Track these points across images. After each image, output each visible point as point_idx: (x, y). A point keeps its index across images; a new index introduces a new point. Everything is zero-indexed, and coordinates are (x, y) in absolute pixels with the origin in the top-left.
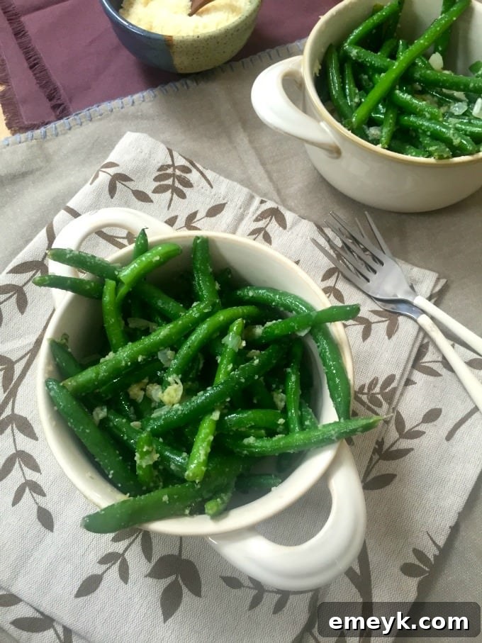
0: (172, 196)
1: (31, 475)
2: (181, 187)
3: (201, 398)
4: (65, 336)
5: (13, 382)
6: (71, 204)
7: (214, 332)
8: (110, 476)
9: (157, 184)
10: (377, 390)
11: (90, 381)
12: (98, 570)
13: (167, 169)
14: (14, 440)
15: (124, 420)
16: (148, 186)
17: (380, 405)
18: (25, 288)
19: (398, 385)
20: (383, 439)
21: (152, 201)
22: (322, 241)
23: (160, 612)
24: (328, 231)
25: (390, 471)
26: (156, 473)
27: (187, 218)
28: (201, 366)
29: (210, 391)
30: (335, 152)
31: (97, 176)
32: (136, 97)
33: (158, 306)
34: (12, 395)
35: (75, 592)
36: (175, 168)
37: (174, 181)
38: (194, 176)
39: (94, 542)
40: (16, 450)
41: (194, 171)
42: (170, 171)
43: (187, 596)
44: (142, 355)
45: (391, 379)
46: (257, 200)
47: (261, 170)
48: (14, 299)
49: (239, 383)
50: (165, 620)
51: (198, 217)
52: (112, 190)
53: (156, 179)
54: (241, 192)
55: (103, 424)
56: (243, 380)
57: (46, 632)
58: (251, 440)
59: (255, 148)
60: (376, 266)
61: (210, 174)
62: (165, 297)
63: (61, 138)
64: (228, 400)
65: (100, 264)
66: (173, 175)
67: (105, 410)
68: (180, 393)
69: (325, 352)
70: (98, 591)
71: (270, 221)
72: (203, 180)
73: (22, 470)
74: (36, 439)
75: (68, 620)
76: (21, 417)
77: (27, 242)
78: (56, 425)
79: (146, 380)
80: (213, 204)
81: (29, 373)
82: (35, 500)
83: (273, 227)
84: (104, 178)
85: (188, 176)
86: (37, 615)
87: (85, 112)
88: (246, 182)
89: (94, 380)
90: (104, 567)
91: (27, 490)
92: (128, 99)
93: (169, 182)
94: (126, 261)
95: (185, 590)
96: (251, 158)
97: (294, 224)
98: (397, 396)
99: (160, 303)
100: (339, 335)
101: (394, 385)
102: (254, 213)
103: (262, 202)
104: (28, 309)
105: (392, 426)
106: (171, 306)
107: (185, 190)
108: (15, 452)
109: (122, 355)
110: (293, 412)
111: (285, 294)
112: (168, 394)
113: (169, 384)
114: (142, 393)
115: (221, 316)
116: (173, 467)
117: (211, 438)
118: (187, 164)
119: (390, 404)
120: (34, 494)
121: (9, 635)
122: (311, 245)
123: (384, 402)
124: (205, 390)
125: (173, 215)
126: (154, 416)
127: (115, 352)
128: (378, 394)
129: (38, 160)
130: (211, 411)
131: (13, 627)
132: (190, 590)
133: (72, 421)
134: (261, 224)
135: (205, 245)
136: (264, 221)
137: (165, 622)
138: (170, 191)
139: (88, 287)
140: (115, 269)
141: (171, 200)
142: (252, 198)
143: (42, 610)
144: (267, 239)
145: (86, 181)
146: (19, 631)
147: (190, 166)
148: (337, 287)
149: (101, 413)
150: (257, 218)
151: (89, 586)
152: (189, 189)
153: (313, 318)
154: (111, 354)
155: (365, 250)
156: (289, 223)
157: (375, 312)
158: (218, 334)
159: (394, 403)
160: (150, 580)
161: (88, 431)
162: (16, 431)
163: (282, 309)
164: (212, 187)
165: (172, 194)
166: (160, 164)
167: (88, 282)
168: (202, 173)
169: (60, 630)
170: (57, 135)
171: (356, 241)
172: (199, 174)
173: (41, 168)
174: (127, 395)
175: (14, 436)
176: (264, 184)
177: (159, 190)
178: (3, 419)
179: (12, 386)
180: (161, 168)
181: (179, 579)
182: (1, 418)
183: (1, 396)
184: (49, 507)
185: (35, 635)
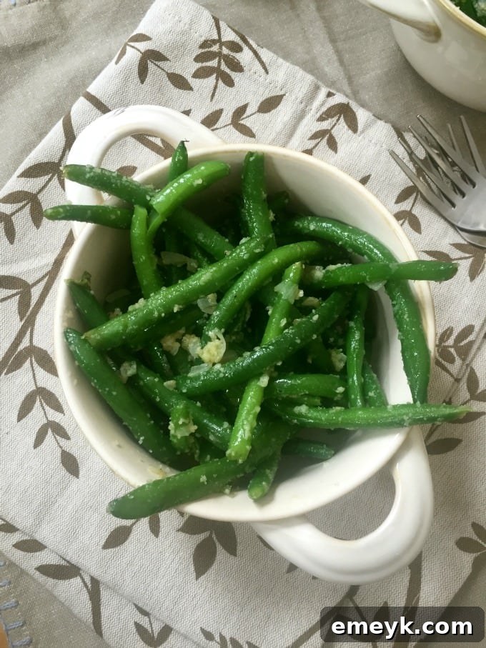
0: (217, 83)
1: (53, 415)
2: (228, 71)
3: (247, 359)
4: (86, 275)
5: (31, 308)
6: (93, 89)
7: (266, 278)
8: (140, 442)
9: (199, 65)
10: (451, 342)
11: (117, 334)
13: (211, 46)
14: (34, 375)
15: (156, 380)
16: (187, 68)
17: (452, 361)
18: (40, 197)
19: (477, 337)
20: (450, 399)
21: (191, 89)
22: (400, 151)
23: (192, 568)
24: (409, 137)
25: (456, 435)
26: (192, 440)
27: (234, 113)
28: (248, 317)
29: (258, 352)
30: (432, 33)
31: (123, 53)
33: (198, 240)
34: (29, 323)
35: (103, 542)
36: (222, 44)
37: (219, 62)
38: (245, 57)
40: (36, 387)
41: (246, 49)
42: (215, 48)
43: (221, 553)
44: (179, 304)
45: (468, 330)
46: (323, 92)
47: (329, 49)
48: (27, 209)
49: (295, 344)
50: (198, 576)
51: (249, 111)
52: (143, 72)
53: (197, 59)
54: (304, 81)
55: (133, 381)
56: (298, 341)
57: (72, 580)
58: (303, 409)
59: (323, 18)
60: (464, 186)
61: (266, 55)
62: (208, 228)
64: (279, 364)
65: (128, 186)
66: (219, 54)
67: (135, 366)
68: (223, 350)
69: (403, 314)
70: (127, 543)
71: (338, 120)
72: (257, 62)
73: (43, 409)
74: (57, 375)
75: (95, 572)
76: (40, 350)
77: (42, 135)
78: (78, 384)
79: (182, 331)
80: (267, 95)
81: (47, 299)
82: (58, 444)
83: (341, 130)
84: (132, 56)
85: (238, 56)
86: (63, 563)
88: (310, 66)
89: (122, 334)
91: (50, 432)
93: (214, 63)
94: (160, 182)
95: (219, 548)
96: (317, 31)
97: (367, 126)
98: (475, 347)
99: (200, 237)
100: (421, 292)
101: (471, 338)
102: (318, 110)
103: (330, 95)
104: (45, 221)
105: (463, 385)
106: (213, 240)
107: (233, 75)
108: (34, 388)
109: (156, 302)
110: (355, 379)
111: (356, 231)
112: (209, 351)
113: (209, 339)
115: (276, 258)
116: (212, 438)
117: (258, 409)
118: (237, 40)
119: (464, 360)
120: (56, 436)
121: (34, 580)
122: (385, 156)
123: (457, 357)
124: (252, 350)
125: (217, 108)
126: (191, 375)
127: (147, 298)
128: (451, 347)
129: (52, 26)
130: (258, 376)
131: (38, 573)
132: (224, 548)
133: (95, 381)
134: (325, 125)
135: (259, 164)
136: (330, 120)
137: (197, 579)
138: (215, 75)
139: (113, 217)
140: (146, 192)
141: (216, 87)
142: (317, 88)
143: (68, 558)
144: (333, 144)
145: (111, 59)
146: (44, 578)
147: (241, 43)
148: (413, 212)
149: (130, 369)
150: (321, 116)
151: (117, 537)
152: (238, 74)
153: (393, 271)
154: (142, 301)
155: (453, 164)
156: (360, 127)
157: (458, 246)
158: (271, 280)
159: (469, 359)
160: (182, 535)
161: (114, 393)
162: (35, 365)
163: (350, 250)
164: (267, 73)
165: (217, 80)
166: (203, 39)
167: (113, 210)
168: (255, 53)
169: (88, 580)
171: (443, 154)
172: (251, 54)
173: (55, 37)
174: (160, 346)
175: (33, 370)
176: (332, 69)
177: (200, 74)
178: (21, 351)
179: (28, 313)
180: (205, 44)
181: (214, 536)
182: (19, 350)
183: (17, 324)
184: (74, 451)
185: (61, 582)
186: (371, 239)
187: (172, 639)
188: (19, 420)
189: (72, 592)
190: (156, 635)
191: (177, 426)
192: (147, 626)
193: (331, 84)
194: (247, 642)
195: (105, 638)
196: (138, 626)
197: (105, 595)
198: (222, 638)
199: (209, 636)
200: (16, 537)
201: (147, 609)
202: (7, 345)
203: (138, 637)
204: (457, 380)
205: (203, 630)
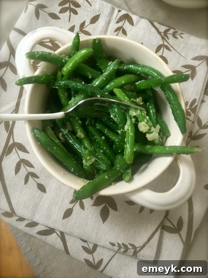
0: (70, 14)
1: (30, 170)
2: (74, 8)
5: (10, 127)
6: (17, 26)
8: (72, 171)
9: (61, 7)
10: (188, 107)
12: (70, 206)
14: (18, 154)
16: (56, 9)
17: (190, 115)
18: (3, 78)
19: (198, 103)
20: (192, 131)
21: (59, 18)
23: (101, 219)
24: (156, 24)
25: (197, 145)
26: (93, 166)
27: (80, 26)
31: (27, 8)
34: (11, 133)
35: (62, 217)
37: (70, 5)
39: (66, 195)
40: (20, 159)
43: (111, 211)
45: (194, 101)
46: (116, 10)
50: (104, 222)
51: (86, 24)
52: (37, 15)
53: (60, 5)
54: (108, 7)
57: (52, 235)
66: (69, 1)
70: (72, 215)
71: (125, 22)
73: (25, 168)
74: (28, 153)
75: (62, 229)
76: (18, 143)
80: (93, 15)
82: (35, 181)
83: (127, 26)
84: (31, 8)
86: (47, 228)
90: (73, 205)
91: (30, 176)
93: (67, 5)
95: (110, 209)
97: (137, 23)
98: (198, 107)
100: (177, 88)
101: (196, 104)
102: (116, 18)
103: (119, 11)
104: (8, 88)
105: (196, 124)
107: (77, 9)
111: (143, 66)
119: (194, 114)
120: (33, 178)
121: (37, 238)
123: (192, 113)
125: (72, 25)
128: (189, 109)
131: (37, 235)
132: (112, 209)
133: (49, 148)
134: (120, 24)
136: (121, 22)
138: (69, 11)
139: (42, 79)
140: (62, 58)
141: (70, 16)
142: (113, 9)
143: (49, 226)
144: (124, 33)
145: (22, 12)
146: (41, 236)
148: (163, 55)
150: (117, 21)
151: (68, 213)
152: (79, 8)
153: (163, 82)
156: (135, 23)
157: (184, 66)
159: (196, 113)
160: (94, 207)
162: (17, 150)
164: (91, 6)
165: (70, 13)
167: (41, 76)
169: (59, 233)
175: (17, 152)
177: (62, 11)
178: (10, 145)
179: (10, 129)
181: (107, 205)
182: (9, 145)
183: (5, 134)
184: (42, 183)
185: (48, 237)
186: (151, 68)
187: (98, 249)
188: (16, 174)
189: (54, 239)
190: (91, 249)
191: (87, 161)
192: (87, 246)
193: (119, 6)
194: (129, 244)
195: (71, 254)
196: (83, 247)
197: (67, 238)
198: (119, 244)
199: (113, 245)
200: (25, 222)
201: (86, 239)
202: (3, 144)
203: (84, 252)
204: (193, 122)
205: (110, 243)
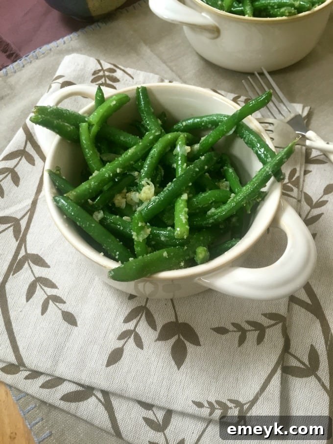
1: (51, 291)
2: (111, 83)
4: (58, 169)
5: (22, 233)
7: (166, 147)
9: (94, 84)
11: (85, 191)
12: (119, 344)
13: (98, 73)
14: (32, 271)
15: (118, 217)
17: (292, 190)
18: (15, 169)
19: (300, 173)
23: (173, 363)
28: (163, 173)
29: (176, 181)
30: (215, 32)
31: (50, 87)
32: (65, 38)
33: (122, 140)
34: (22, 241)
35: (105, 363)
36: (104, 71)
37: (105, 80)
38: (119, 74)
39: (111, 326)
40: (35, 278)
41: (118, 70)
42: (101, 73)
43: (190, 348)
44: (120, 168)
45: (294, 172)
46: (167, 81)
48: (9, 177)
49: (195, 172)
50: (179, 367)
53: (93, 81)
54: (154, 78)
56: (197, 170)
57: (89, 400)
58: (213, 210)
62: (125, 133)
63: (18, 74)
64: (190, 184)
66: (104, 76)
67: (102, 212)
68: (153, 190)
69: (252, 138)
70: (122, 359)
72: (126, 75)
73: (43, 290)
74: (49, 267)
75: (105, 386)
76: (33, 255)
79: (125, 191)
81: (32, 225)
82: (58, 307)
84: (56, 86)
85: (115, 74)
86: (80, 388)
87: (31, 54)
90: (123, 342)
91: (51, 302)
92: (60, 41)
95: (188, 344)
98: (301, 180)
99: (122, 138)
101: (297, 175)
104: (21, 182)
105: (304, 203)
106: (129, 138)
107: (114, 84)
108: (34, 279)
109: (105, 171)
112: (144, 193)
113: (143, 186)
114: (124, 200)
116: (163, 239)
117: (186, 209)
118: (112, 67)
119: (298, 188)
120: (56, 303)
123: (294, 188)
124: (171, 181)
127: (99, 170)
128: (288, 183)
129: (5, 89)
131: (62, 402)
132: (190, 342)
133: (79, 219)
135: (145, 93)
137: (179, 369)
139: (69, 129)
140: (85, 117)
142: (162, 79)
143: (82, 382)
146: (68, 404)
147: (115, 68)
149: (100, 215)
151: (115, 357)
152: (117, 83)
153: (237, 115)
154: (96, 172)
159: (301, 187)
160: (160, 343)
161: (93, 225)
162: (32, 264)
163: (210, 126)
164: (133, 78)
166: (93, 71)
167: (68, 126)
168: (124, 71)
169: (100, 395)
170: (15, 72)
172: (121, 72)
173: (8, 94)
174: (113, 204)
175: (31, 268)
178: (20, 259)
179: (21, 235)
180: (95, 73)
181: (181, 337)
182: (19, 258)
183: (14, 244)
184: (70, 310)
185: (81, 403)
187: (175, 421)
188: (27, 301)
189: (91, 408)
190: (161, 422)
191: (138, 231)
192: (152, 417)
194: (228, 400)
195: (124, 436)
196: (147, 421)
197: (115, 403)
198: (210, 403)
199: (199, 405)
200: (42, 380)
201: (149, 401)
202: (10, 257)
203: (148, 428)
204: (299, 201)
205: (194, 402)
